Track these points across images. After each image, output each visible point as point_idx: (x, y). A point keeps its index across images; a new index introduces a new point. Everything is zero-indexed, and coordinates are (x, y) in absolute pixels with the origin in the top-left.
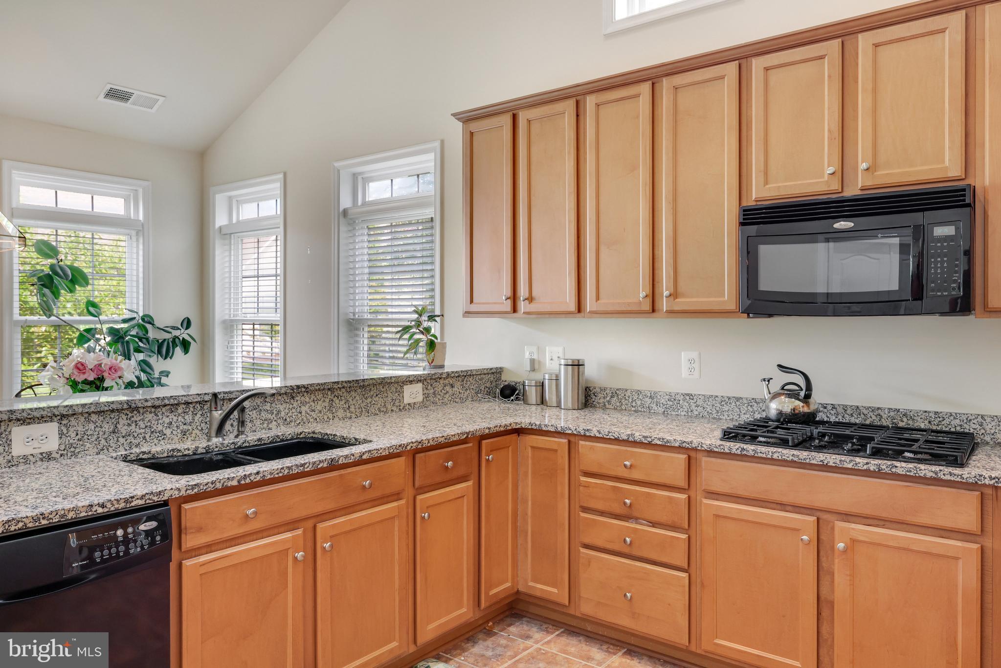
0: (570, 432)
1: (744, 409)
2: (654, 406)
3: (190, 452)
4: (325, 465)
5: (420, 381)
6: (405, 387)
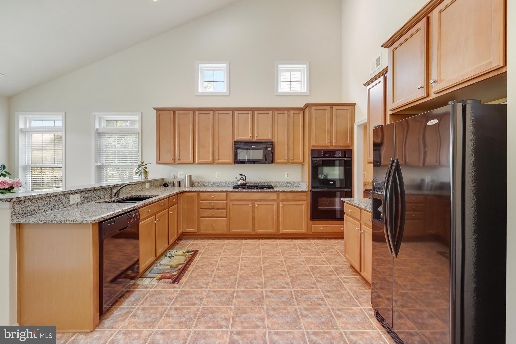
1: (230, 184)
2: (209, 185)
5: (149, 182)
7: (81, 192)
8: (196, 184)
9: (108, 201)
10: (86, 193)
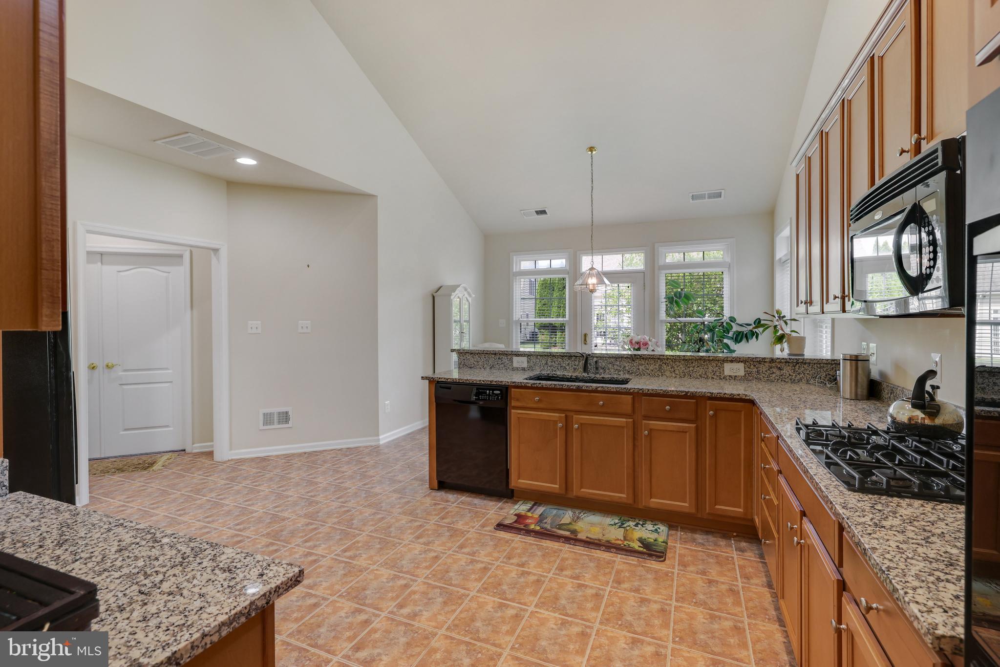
3: (569, 377)
4: (574, 388)
5: (742, 362)
6: (725, 364)
7: (529, 355)
10: (537, 358)
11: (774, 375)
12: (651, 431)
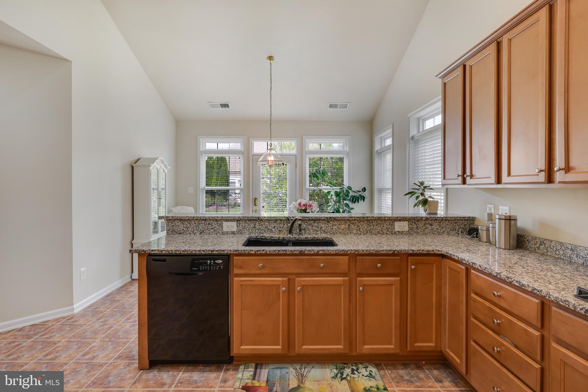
0: (465, 262)
3: (277, 238)
4: (297, 252)
5: (407, 220)
6: (395, 222)
7: (238, 220)
8: (535, 244)
9: (273, 237)
10: (246, 223)
11: (427, 230)
12: (364, 286)
